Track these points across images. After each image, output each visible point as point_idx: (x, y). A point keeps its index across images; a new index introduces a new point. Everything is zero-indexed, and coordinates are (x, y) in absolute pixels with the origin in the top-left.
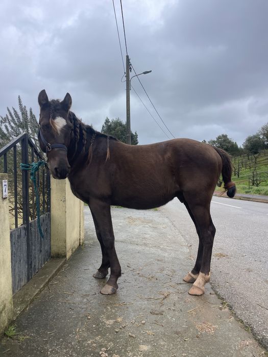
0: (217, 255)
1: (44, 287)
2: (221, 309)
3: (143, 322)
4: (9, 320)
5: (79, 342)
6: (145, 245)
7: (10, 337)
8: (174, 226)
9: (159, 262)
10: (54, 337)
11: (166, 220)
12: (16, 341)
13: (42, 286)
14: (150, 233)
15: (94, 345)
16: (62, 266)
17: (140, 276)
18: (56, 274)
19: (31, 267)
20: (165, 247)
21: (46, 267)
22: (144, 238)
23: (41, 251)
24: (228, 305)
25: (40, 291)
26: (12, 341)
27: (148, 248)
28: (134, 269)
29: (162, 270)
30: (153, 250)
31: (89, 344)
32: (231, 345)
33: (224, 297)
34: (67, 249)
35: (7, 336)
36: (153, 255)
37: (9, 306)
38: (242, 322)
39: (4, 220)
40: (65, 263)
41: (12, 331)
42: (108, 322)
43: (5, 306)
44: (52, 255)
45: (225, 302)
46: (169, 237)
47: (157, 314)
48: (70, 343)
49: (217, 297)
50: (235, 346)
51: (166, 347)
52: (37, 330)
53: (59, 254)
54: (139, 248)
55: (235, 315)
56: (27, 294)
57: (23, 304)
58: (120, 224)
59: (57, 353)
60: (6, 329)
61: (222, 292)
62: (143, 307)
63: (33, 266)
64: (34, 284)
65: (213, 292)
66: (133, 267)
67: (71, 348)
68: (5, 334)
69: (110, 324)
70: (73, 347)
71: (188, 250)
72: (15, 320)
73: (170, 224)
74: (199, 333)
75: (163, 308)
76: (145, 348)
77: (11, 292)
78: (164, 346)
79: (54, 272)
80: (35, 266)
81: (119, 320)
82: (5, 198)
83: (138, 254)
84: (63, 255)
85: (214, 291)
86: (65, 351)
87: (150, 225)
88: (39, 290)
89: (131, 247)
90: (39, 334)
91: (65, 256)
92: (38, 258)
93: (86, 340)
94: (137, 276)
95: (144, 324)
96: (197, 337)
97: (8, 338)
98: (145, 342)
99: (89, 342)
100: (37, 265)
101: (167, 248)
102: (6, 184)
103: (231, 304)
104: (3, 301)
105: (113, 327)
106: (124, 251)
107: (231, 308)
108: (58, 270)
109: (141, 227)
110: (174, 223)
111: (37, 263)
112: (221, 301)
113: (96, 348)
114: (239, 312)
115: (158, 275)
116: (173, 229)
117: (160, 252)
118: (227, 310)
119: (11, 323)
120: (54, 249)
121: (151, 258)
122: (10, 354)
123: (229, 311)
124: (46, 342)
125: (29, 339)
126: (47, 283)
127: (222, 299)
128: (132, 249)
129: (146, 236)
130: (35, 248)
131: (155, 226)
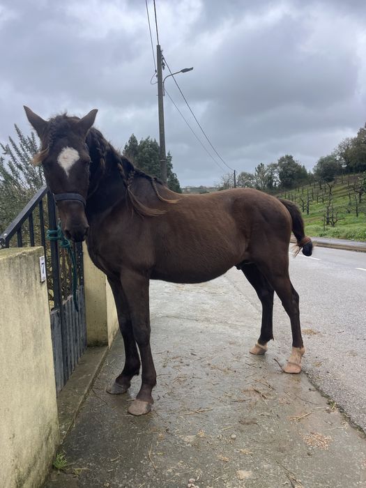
0: (306, 332)
1: (88, 391)
2: (329, 411)
3: (234, 436)
4: (56, 446)
5: (156, 471)
6: (207, 320)
7: (61, 470)
8: (238, 290)
9: (232, 346)
10: (121, 466)
12: (70, 475)
13: (86, 391)
14: (210, 302)
15: (178, 474)
16: (104, 359)
17: (212, 368)
18: (99, 371)
19: (67, 365)
20: (235, 323)
21: (84, 362)
22: (204, 310)
23: (76, 340)
24: (338, 406)
25: (85, 398)
26: (65, 475)
27: (212, 326)
28: (201, 358)
29: (239, 357)
30: (220, 328)
31: (169, 473)
32: (355, 463)
33: (330, 395)
34: (109, 334)
35: (57, 469)
36: (222, 336)
37: (55, 427)
38: (361, 429)
39: (44, 311)
40: (107, 354)
41: (62, 462)
42: (186, 440)
43: (51, 429)
44: (88, 342)
45: (332, 401)
46: (236, 306)
47: (248, 424)
48: (145, 473)
49: (319, 394)
50: (359, 464)
51: (272, 471)
52: (95, 457)
53: (98, 342)
54: (200, 326)
55: (349, 419)
56: (68, 404)
57: (67, 420)
58: (166, 290)
60: (54, 458)
61: (326, 388)
62: (227, 413)
63: (69, 363)
64: (75, 388)
65: (312, 387)
66: (199, 354)
67: (148, 481)
68: (53, 466)
69: (191, 441)
70: (150, 480)
72: (62, 445)
73: (231, 287)
74: (310, 449)
75: (254, 414)
76: (245, 474)
77: (55, 409)
78: (269, 470)
79: (97, 368)
80: (71, 362)
81: (202, 434)
82: (43, 282)
83: (202, 335)
84: (103, 342)
85: (314, 385)
88: (83, 396)
89: (189, 324)
90: (99, 463)
91: (107, 344)
92: (74, 348)
93: (165, 468)
94: (208, 369)
95: (234, 439)
96: (309, 454)
97: (59, 472)
98: (243, 466)
99: (170, 470)
100: (73, 360)
101: (237, 323)
102: (44, 261)
103: (341, 404)
104: (49, 423)
105: (196, 446)
106: (182, 331)
107: (341, 409)
108: (101, 365)
109: (194, 293)
110: (237, 284)
111: (72, 358)
112: (326, 400)
113: (180, 478)
114: (354, 416)
115: (234, 365)
116: (237, 293)
117: (230, 330)
118: (336, 412)
119: (59, 449)
120: (92, 335)
121: (221, 340)
123: (340, 413)
124: (113, 475)
125: (88, 472)
126: (92, 385)
127: (327, 397)
128: (192, 328)
129: (206, 307)
130: (70, 338)
131: (212, 291)
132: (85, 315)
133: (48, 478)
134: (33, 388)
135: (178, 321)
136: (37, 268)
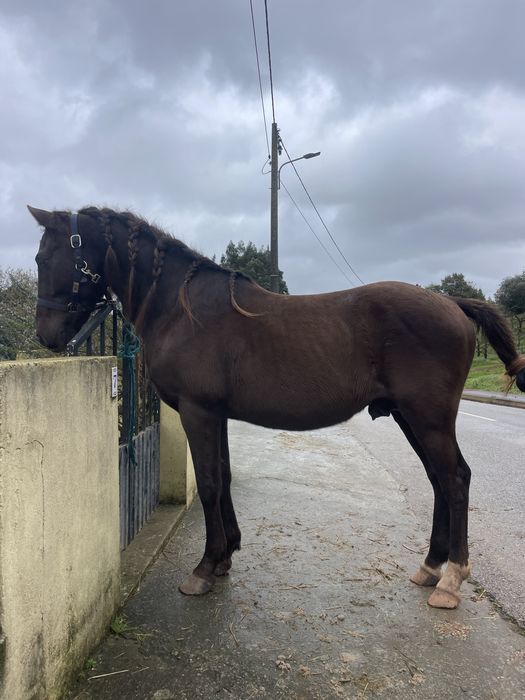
1: (158, 553)
2: (474, 600)
3: (341, 616)
4: (116, 605)
5: (237, 645)
6: (322, 485)
7: (120, 634)
8: (370, 453)
9: (352, 518)
10: (194, 635)
11: (353, 442)
12: (131, 641)
13: (155, 553)
14: (327, 464)
15: (264, 650)
16: (180, 519)
17: (322, 541)
18: (172, 533)
19: (133, 519)
20: (359, 491)
21: (154, 521)
22: (319, 474)
23: (146, 491)
24: (487, 595)
25: (154, 561)
26: (125, 640)
27: (327, 493)
28: (308, 529)
29: (360, 531)
30: (337, 496)
31: (254, 648)
32: (499, 657)
33: (479, 581)
34: (188, 490)
35: (115, 633)
36: (339, 505)
37: (116, 582)
38: (514, 621)
40: (184, 514)
41: (121, 625)
42: (279, 615)
43: (111, 581)
44: (161, 499)
45: (480, 587)
46: (364, 473)
47: (362, 605)
48: (224, 646)
50: (505, 658)
51: (386, 657)
52: (162, 624)
53: (172, 498)
54: (310, 491)
55: (500, 609)
57: (131, 581)
58: (269, 447)
59: (205, 660)
60: (113, 620)
62: (336, 593)
63: (135, 517)
64: (141, 548)
66: (307, 524)
67: (226, 654)
68: (111, 629)
69: (285, 617)
70: (228, 652)
71: (403, 498)
72: (123, 607)
73: (361, 449)
74: (441, 638)
75: (372, 596)
76: (352, 657)
77: (117, 558)
78: (383, 655)
79: (170, 529)
80: (138, 517)
81: (300, 611)
82: (114, 398)
83: (312, 503)
84: (180, 499)
86: (217, 657)
87: (324, 449)
88: (150, 558)
89: (296, 489)
90: (168, 630)
91: (184, 502)
92: (142, 502)
93: (250, 642)
94: (316, 541)
95: (342, 620)
96: (439, 644)
97: (117, 637)
98: (349, 648)
99: (255, 645)
100: (141, 515)
101: (363, 492)
102: (116, 373)
103: (492, 592)
104: (109, 572)
105: (291, 623)
106: (286, 496)
107: (491, 598)
108: (176, 526)
109: (307, 453)
110: (370, 447)
111: (140, 511)
112: (473, 587)
113: (267, 655)
114: (507, 605)
115: (353, 540)
116: (369, 457)
117: (352, 500)
118: (485, 601)
119: (119, 611)
120: (165, 488)
121: (337, 510)
122: (128, 660)
123: (489, 603)
124: (183, 644)
125: (153, 638)
126: (163, 547)
127: (475, 583)
128: (299, 493)
129: (321, 470)
130: (139, 485)
131: (333, 451)
132: (158, 461)
133: (103, 640)
134: (95, 521)
135: (282, 484)
136: (108, 380)
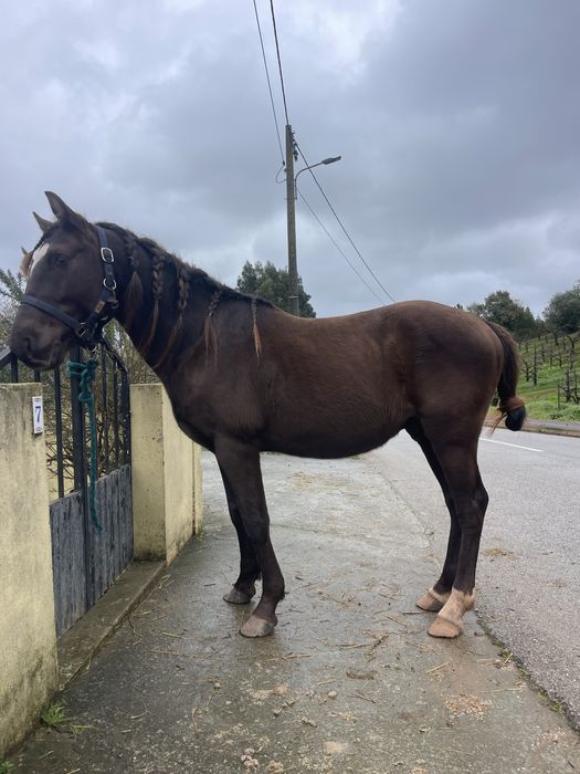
0: (488, 553)
1: (121, 622)
2: (498, 666)
3: (332, 694)
4: (50, 690)
5: (197, 736)
6: (334, 532)
7: (53, 727)
8: (396, 492)
9: (365, 569)
10: (145, 725)
11: (379, 480)
12: (65, 735)
13: (117, 621)
14: (344, 506)
15: (230, 742)
16: (157, 579)
17: (323, 599)
18: (144, 595)
19: (93, 581)
20: (377, 537)
21: (124, 581)
22: (332, 518)
23: (112, 547)
24: (514, 659)
25: (114, 631)
26: (58, 734)
27: (338, 540)
28: (310, 584)
29: (371, 585)
30: (350, 543)
31: (217, 740)
32: (521, 741)
33: (505, 642)
34: (168, 543)
35: (47, 725)
36: (351, 554)
37: (50, 661)
38: (544, 693)
39: (37, 482)
40: (163, 572)
41: (57, 714)
42: (256, 695)
43: (41, 661)
44: (135, 554)
45: (506, 650)
46: (385, 515)
47: (360, 678)
48: (180, 738)
49: (489, 641)
50: (529, 743)
51: (381, 745)
52: (108, 712)
53: (149, 554)
54: (321, 539)
55: (528, 678)
56: (86, 637)
57: (78, 659)
58: (279, 489)
59: (152, 758)
60: (45, 709)
61: (500, 631)
62: (332, 663)
63: (97, 579)
64: (100, 617)
65: (482, 632)
66: (308, 580)
67: (181, 748)
68: (42, 721)
69: (263, 697)
70: (184, 746)
71: (427, 543)
72: (62, 692)
73: (386, 488)
74: (452, 717)
75: (374, 665)
76: (337, 747)
77: (51, 633)
78: (377, 743)
79: (141, 591)
80: (101, 578)
81: (281, 689)
82: (38, 435)
83: (320, 553)
84: (160, 554)
85: (484, 628)
86: (168, 754)
87: (344, 489)
88: (110, 628)
89: (302, 537)
90: (112, 720)
91: (164, 558)
92: (107, 560)
93: (212, 732)
94: (317, 599)
95: (333, 698)
96: (448, 725)
97: (50, 730)
98: (335, 736)
99: (219, 736)
100: (105, 576)
101: (381, 538)
102: (41, 404)
103: (520, 656)
104: (37, 651)
105: (268, 705)
106: (289, 546)
107: (519, 663)
108: (151, 586)
109: (323, 494)
110: (396, 485)
111: (104, 572)
112: (498, 650)
113: (233, 748)
114: (537, 673)
115: (361, 596)
116: (394, 497)
117: (366, 547)
118: (511, 667)
119: (55, 696)
120: (141, 543)
121: (348, 560)
122: (55, 761)
123: (516, 670)
124: (129, 736)
125: (93, 731)
126: (128, 614)
127: (502, 645)
128: (305, 542)
129: (336, 513)
130: (101, 541)
131: (353, 492)
133: (28, 735)
135: (286, 531)
136: (26, 412)
